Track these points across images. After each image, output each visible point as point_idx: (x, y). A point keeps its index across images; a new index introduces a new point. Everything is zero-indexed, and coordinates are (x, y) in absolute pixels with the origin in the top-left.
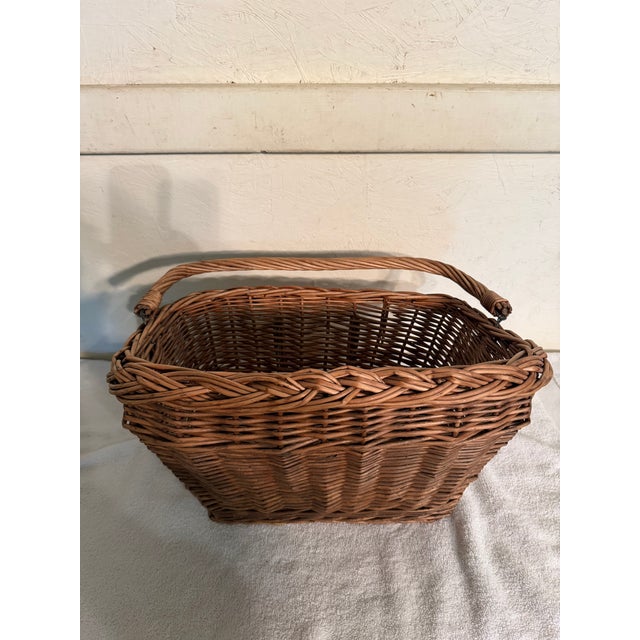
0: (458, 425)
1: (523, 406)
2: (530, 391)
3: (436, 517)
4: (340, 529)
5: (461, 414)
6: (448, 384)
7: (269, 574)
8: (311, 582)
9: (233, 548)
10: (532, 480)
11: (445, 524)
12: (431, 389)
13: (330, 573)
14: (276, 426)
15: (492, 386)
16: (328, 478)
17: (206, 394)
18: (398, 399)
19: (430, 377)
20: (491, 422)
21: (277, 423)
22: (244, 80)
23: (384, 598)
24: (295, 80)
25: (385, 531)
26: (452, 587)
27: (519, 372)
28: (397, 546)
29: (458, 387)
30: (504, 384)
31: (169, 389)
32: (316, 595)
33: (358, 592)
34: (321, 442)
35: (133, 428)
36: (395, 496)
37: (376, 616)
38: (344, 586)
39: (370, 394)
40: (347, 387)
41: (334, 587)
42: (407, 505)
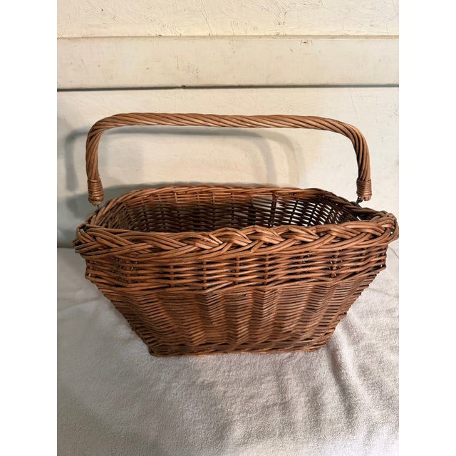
0: (335, 268)
1: (381, 255)
2: (387, 241)
3: (316, 347)
4: (247, 358)
5: (337, 260)
6: (328, 236)
7: (196, 391)
8: (227, 395)
9: (169, 374)
10: (384, 320)
11: (323, 352)
12: (315, 240)
13: (241, 389)
14: (201, 273)
15: (360, 237)
16: (239, 314)
17: (148, 249)
18: (290, 248)
19: (315, 231)
20: (358, 267)
21: (202, 270)
22: (169, 34)
23: (281, 404)
24: (206, 33)
25: (280, 358)
26: (330, 395)
27: (378, 227)
28: (289, 368)
29: (334, 239)
30: (368, 236)
31: (121, 246)
32: (232, 404)
33: (262, 401)
34: (234, 283)
35: (94, 279)
36: (287, 329)
37: (276, 417)
38: (252, 397)
39: (271, 245)
40: (253, 240)
41: (244, 398)
42: (296, 337)
